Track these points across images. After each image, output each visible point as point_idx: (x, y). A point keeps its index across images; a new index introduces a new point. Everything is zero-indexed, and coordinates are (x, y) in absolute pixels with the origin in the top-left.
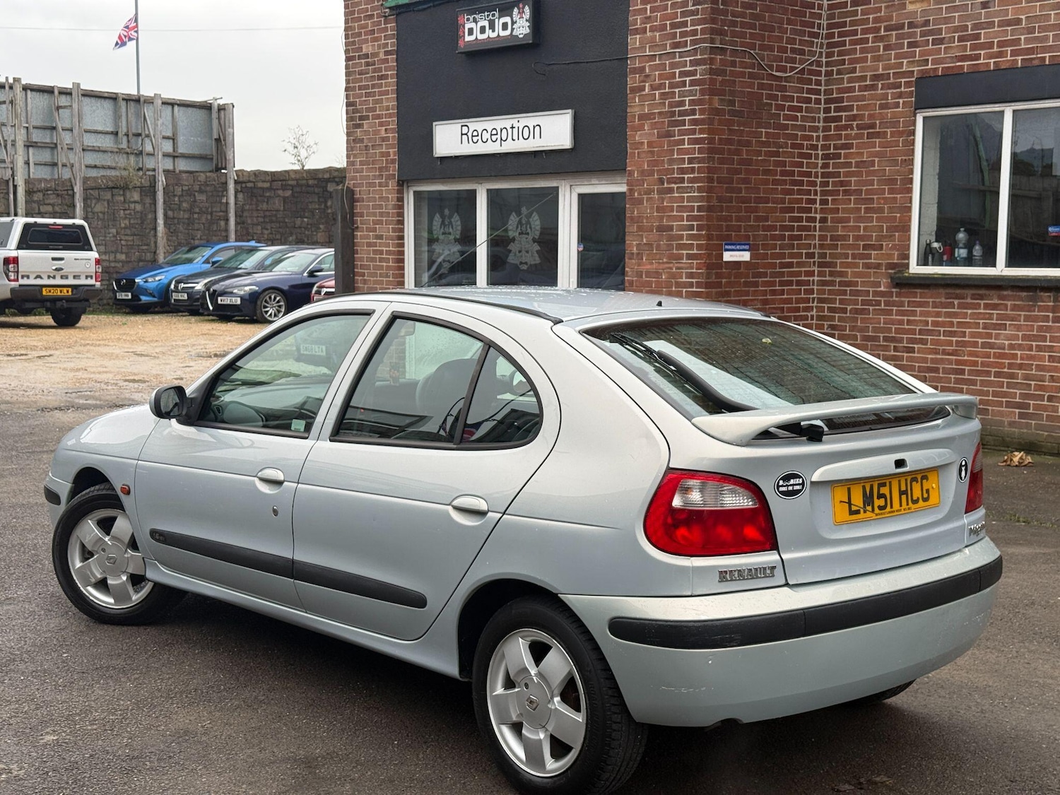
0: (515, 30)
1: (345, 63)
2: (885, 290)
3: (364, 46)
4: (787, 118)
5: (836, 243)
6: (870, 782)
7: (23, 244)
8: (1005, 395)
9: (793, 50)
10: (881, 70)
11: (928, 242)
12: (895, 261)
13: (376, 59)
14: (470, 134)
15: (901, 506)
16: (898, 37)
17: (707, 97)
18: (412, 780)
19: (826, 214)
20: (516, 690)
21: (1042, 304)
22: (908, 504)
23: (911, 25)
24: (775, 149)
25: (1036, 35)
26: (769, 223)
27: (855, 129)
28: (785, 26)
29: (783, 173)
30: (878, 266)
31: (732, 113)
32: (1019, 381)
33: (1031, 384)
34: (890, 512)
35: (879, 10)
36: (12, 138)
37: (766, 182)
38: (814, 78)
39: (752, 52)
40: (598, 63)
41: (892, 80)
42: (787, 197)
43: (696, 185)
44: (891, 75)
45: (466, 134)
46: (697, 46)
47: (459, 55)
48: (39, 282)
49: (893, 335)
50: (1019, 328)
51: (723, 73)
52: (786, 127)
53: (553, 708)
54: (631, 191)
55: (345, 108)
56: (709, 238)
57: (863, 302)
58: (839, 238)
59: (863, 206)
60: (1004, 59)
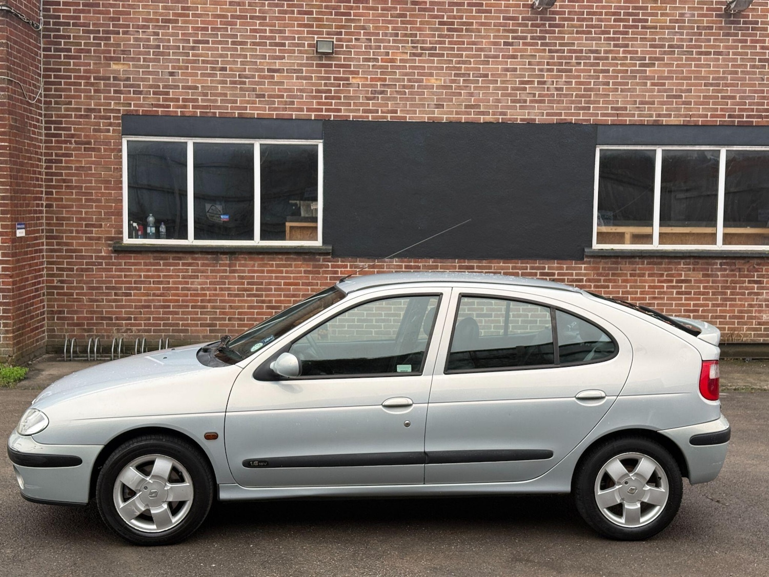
2: (106, 255)
4: (33, 132)
5: (61, 222)
8: (199, 319)
9: (34, 85)
10: (93, 105)
12: (113, 235)
16: (105, 85)
17: (7, 116)
19: (51, 201)
20: (618, 487)
21: (222, 262)
23: (116, 79)
24: (30, 155)
25: (209, 98)
26: (30, 208)
27: (74, 144)
28: (30, 67)
29: (33, 172)
30: (99, 239)
31: (16, 128)
32: (209, 310)
33: (216, 312)
35: (89, 64)
37: (28, 179)
38: (40, 105)
39: (21, 84)
41: (102, 114)
42: (35, 189)
44: (102, 110)
49: (114, 285)
50: (207, 277)
51: (12, 98)
52: (33, 139)
56: (12, 219)
57: (87, 264)
58: (63, 219)
59: (84, 198)
60: (188, 110)
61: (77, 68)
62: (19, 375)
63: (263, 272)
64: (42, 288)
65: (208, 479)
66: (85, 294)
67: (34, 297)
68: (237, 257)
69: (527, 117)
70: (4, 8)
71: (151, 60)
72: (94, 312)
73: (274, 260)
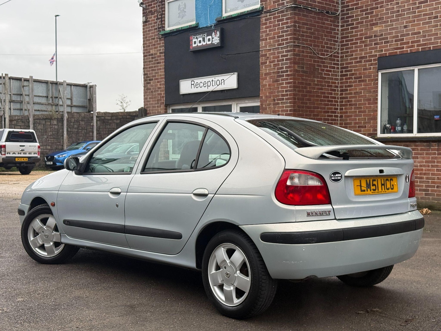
0: (213, 41)
1: (143, 58)
3: (151, 51)
4: (325, 74)
5: (347, 126)
6: (372, 311)
7: (8, 140)
9: (327, 47)
10: (363, 55)
11: (385, 124)
12: (372, 132)
13: (156, 56)
14: (195, 84)
15: (382, 190)
16: (370, 41)
17: (292, 65)
18: (176, 311)
19: (342, 114)
20: (221, 270)
21: (433, 148)
22: (385, 190)
23: (375, 36)
24: (321, 87)
25: (427, 38)
26: (319, 117)
27: (353, 79)
28: (324, 37)
29: (324, 97)
31: (303, 72)
32: (424, 180)
33: (429, 181)
34: (377, 192)
35: (362, 30)
36: (4, 98)
37: (317, 100)
38: (336, 59)
39: (310, 47)
40: (247, 53)
41: (368, 59)
42: (326, 107)
43: (289, 101)
44: (368, 56)
45: (193, 84)
46: (288, 45)
47: (191, 52)
48: (14, 155)
50: (423, 158)
51: (299, 55)
52: (325, 78)
53: (237, 276)
54: (262, 105)
55: (143, 76)
58: (348, 124)
59: (358, 110)
60: (414, 48)
61: (356, 34)
71: (394, 21)
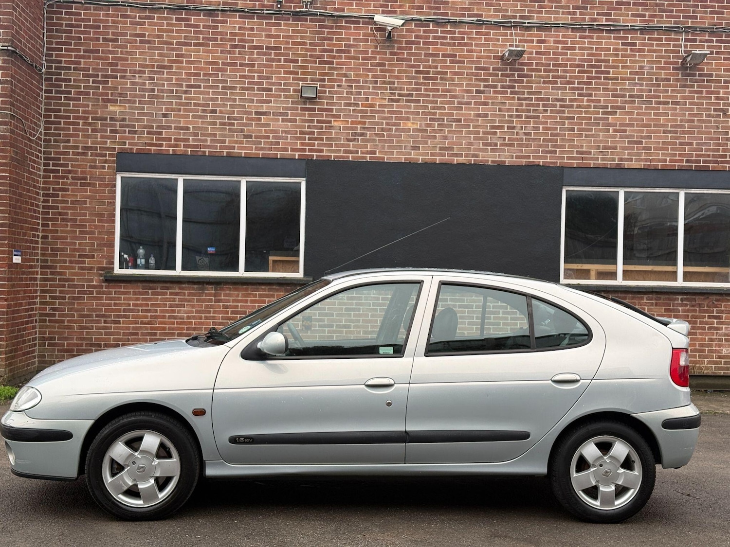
2: (97, 284)
4: (32, 167)
5: (56, 253)
9: (34, 123)
10: (90, 144)
12: (104, 266)
16: (102, 125)
17: (8, 148)
19: (47, 233)
20: (593, 469)
21: (208, 292)
23: (112, 119)
24: (29, 188)
25: (199, 138)
26: (27, 237)
27: (70, 179)
28: (32, 107)
29: (31, 204)
30: (91, 269)
31: (17, 160)
35: (87, 106)
37: (26, 209)
38: (40, 142)
39: (23, 120)
41: (99, 151)
42: (32, 220)
44: (98, 148)
49: (104, 313)
50: (193, 306)
51: (14, 133)
52: (32, 173)
56: (9, 246)
57: (79, 292)
58: (58, 250)
59: (78, 230)
60: (179, 149)
61: (76, 109)
62: (9, 394)
63: (246, 301)
64: (35, 315)
65: (195, 456)
66: (75, 322)
67: (27, 323)
68: (223, 288)
69: (497, 159)
70: (9, 48)
71: (145, 103)
72: (84, 339)
73: (257, 290)
